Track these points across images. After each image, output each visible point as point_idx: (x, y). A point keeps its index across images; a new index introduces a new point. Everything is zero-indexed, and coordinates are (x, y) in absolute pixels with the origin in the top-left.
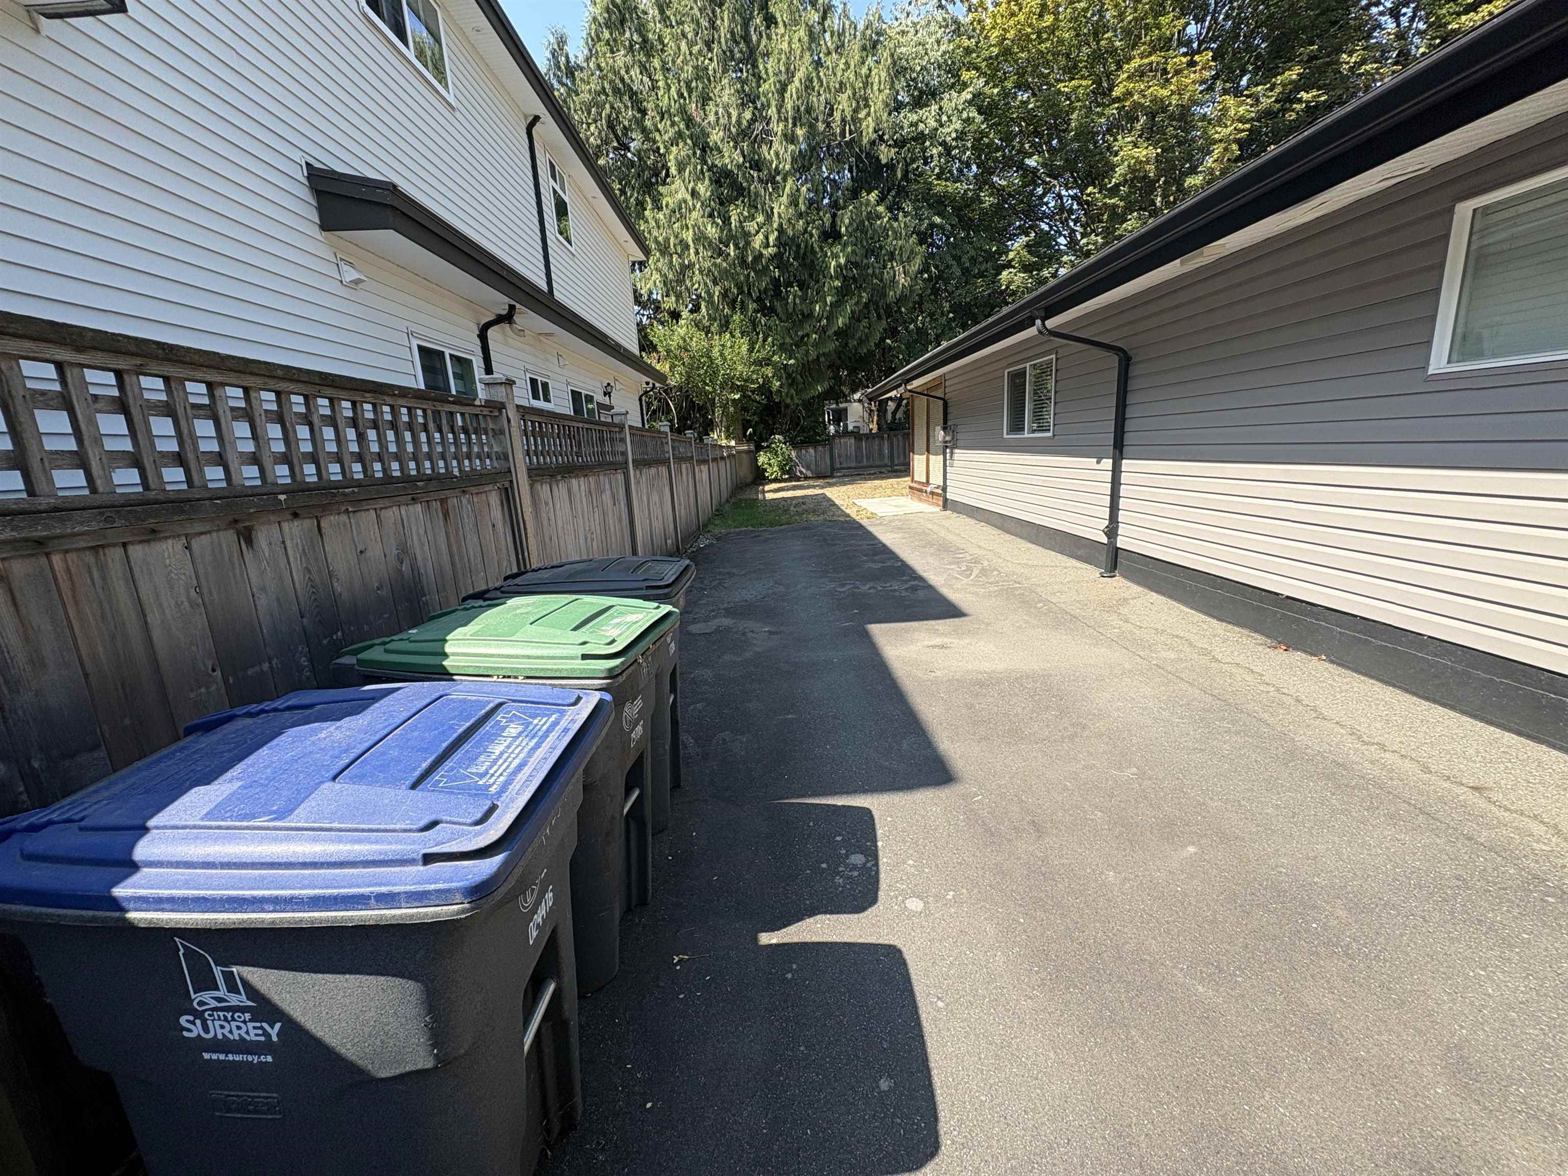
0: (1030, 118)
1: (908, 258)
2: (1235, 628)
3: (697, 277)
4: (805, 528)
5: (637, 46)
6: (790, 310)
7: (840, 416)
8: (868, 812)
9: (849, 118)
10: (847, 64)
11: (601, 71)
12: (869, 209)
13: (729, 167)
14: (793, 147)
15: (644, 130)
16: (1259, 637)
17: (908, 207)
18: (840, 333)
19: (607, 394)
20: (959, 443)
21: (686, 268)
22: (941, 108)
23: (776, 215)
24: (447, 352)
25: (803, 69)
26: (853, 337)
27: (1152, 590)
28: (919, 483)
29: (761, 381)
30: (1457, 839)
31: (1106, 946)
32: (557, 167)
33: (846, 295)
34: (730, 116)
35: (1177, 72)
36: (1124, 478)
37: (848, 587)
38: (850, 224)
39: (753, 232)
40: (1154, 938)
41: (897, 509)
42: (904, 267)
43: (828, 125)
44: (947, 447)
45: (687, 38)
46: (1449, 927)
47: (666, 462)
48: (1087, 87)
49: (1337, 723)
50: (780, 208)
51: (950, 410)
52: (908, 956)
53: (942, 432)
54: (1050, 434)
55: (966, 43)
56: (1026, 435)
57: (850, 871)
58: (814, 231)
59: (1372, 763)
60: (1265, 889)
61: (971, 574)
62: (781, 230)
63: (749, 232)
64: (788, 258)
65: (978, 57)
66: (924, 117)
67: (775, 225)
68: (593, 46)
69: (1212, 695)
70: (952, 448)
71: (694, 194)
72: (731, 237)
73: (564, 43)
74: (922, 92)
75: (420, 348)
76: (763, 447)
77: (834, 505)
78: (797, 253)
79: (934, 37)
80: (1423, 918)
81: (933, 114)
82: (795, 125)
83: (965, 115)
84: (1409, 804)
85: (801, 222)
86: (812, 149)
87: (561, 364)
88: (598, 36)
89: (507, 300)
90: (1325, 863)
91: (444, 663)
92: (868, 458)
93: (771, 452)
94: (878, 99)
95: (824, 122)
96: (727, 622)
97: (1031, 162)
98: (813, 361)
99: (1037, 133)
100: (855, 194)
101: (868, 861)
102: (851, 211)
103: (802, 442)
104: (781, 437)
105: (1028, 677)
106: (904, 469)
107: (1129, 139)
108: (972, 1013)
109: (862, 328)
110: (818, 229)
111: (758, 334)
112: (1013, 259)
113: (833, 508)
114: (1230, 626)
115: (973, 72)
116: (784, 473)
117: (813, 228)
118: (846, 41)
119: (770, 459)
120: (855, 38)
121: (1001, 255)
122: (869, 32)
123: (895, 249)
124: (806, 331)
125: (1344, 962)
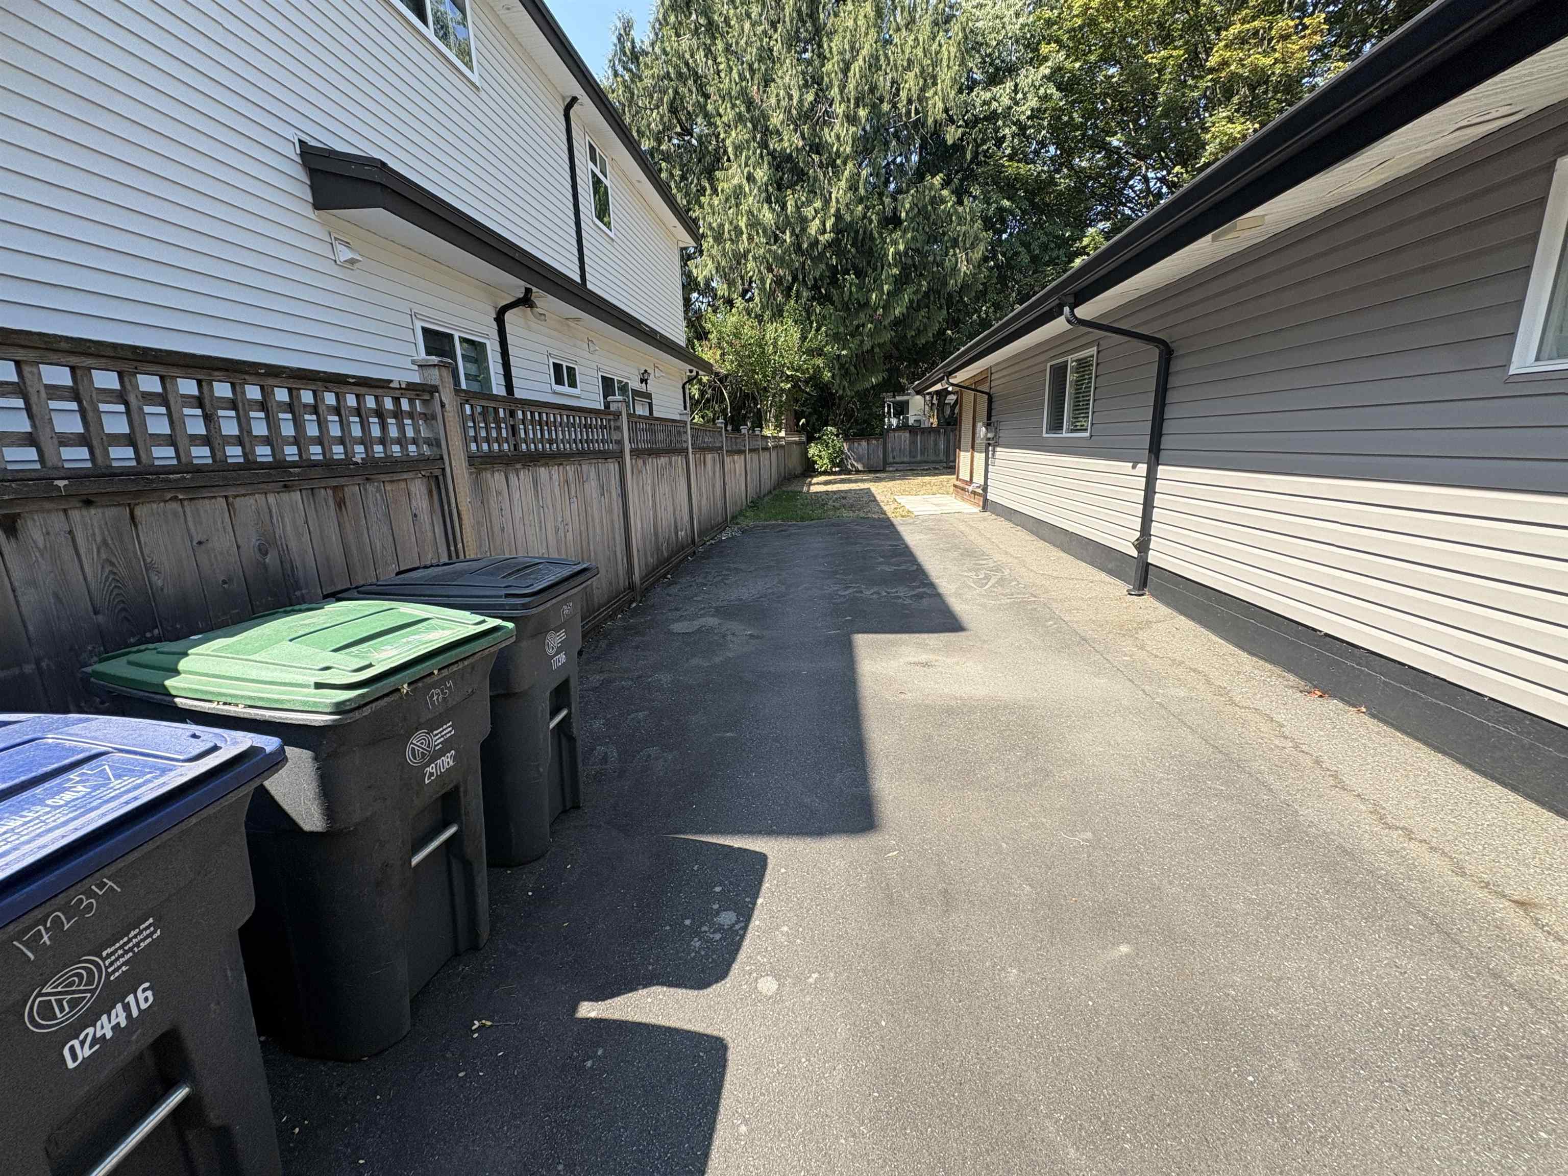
0: (1114, 92)
1: (972, 244)
2: (1267, 665)
3: (751, 265)
4: (833, 525)
5: (703, 29)
6: (846, 299)
7: (901, 409)
8: (761, 860)
9: (915, 97)
10: (916, 39)
11: (667, 55)
12: (933, 193)
13: (788, 151)
14: (854, 129)
15: (707, 115)
16: (1292, 678)
17: (976, 191)
18: (897, 322)
19: (644, 380)
20: (1001, 441)
21: (740, 258)
22: (1016, 85)
23: (834, 200)
24: (456, 335)
25: (867, 46)
26: (911, 327)
27: (1182, 613)
28: (964, 481)
29: (811, 371)
30: (1479, 974)
31: (972, 1073)
32: (598, 150)
33: (905, 284)
34: (791, 98)
35: (1285, 38)
36: (1159, 485)
37: (851, 591)
38: (911, 209)
39: (810, 217)
40: (1037, 1070)
41: (936, 508)
42: (967, 254)
43: (894, 106)
44: (989, 444)
45: (751, 18)
46: (1437, 1105)
47: (683, 452)
48: (1179, 57)
49: (1359, 795)
50: (838, 193)
51: (994, 406)
52: (731, 1056)
53: (984, 429)
54: (1087, 434)
55: (1048, 14)
56: (1065, 435)
57: (714, 932)
58: (873, 217)
59: (1390, 853)
60: (1201, 1017)
61: (986, 584)
62: (838, 216)
63: (806, 217)
64: (846, 245)
65: (1060, 29)
66: (998, 95)
67: (833, 211)
68: (660, 30)
69: (1214, 747)
70: (994, 446)
71: (750, 178)
72: (788, 223)
73: (631, 27)
74: (997, 69)
75: (425, 330)
76: (815, 439)
77: (875, 500)
78: (855, 239)
79: (1013, 9)
80: (1402, 1086)
81: (1008, 91)
82: (857, 105)
83: (1042, 91)
84: (1425, 916)
85: (860, 208)
86: (877, 130)
87: (592, 349)
88: (665, 19)
89: (523, 283)
90: (1290, 988)
91: (168, 683)
92: (922, 453)
93: (822, 444)
94: (946, 76)
95: (890, 102)
96: (712, 621)
97: (1115, 142)
98: (867, 352)
99: (1123, 111)
100: (920, 175)
101: (737, 922)
102: (912, 195)
103: (855, 435)
104: (834, 430)
105: (1006, 707)
106: (950, 467)
107: (1224, 114)
108: (775, 1146)
109: (920, 318)
110: (877, 214)
111: (811, 323)
112: (1088, 246)
113: (872, 505)
114: (1261, 662)
115: (1053, 45)
116: (834, 465)
117: (873, 213)
118: (918, 16)
119: (820, 451)
120: (927, 13)
121: (1075, 241)
122: (941, 6)
123: (959, 236)
124: (861, 322)
125: (1276, 1140)
